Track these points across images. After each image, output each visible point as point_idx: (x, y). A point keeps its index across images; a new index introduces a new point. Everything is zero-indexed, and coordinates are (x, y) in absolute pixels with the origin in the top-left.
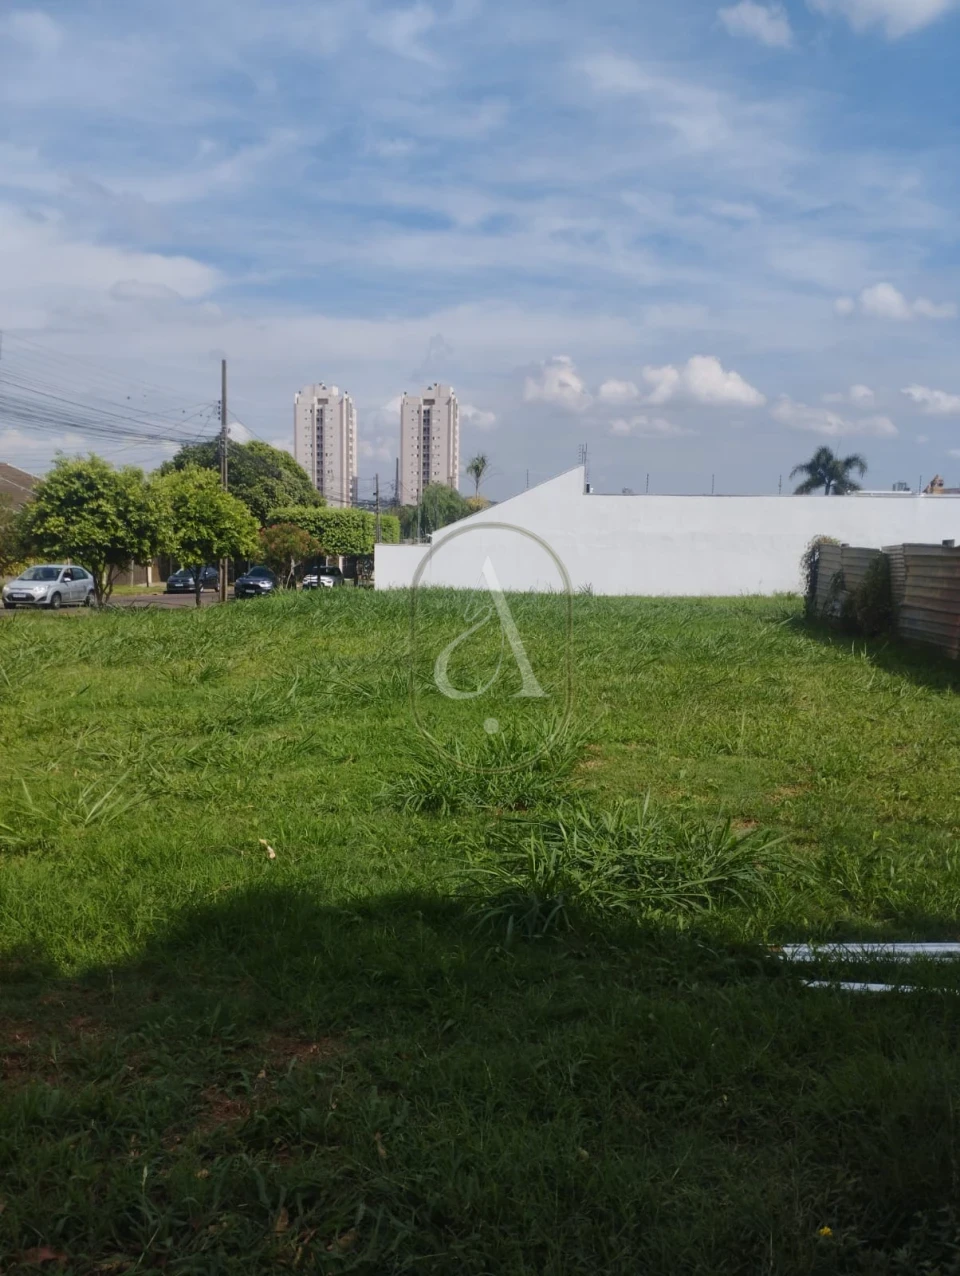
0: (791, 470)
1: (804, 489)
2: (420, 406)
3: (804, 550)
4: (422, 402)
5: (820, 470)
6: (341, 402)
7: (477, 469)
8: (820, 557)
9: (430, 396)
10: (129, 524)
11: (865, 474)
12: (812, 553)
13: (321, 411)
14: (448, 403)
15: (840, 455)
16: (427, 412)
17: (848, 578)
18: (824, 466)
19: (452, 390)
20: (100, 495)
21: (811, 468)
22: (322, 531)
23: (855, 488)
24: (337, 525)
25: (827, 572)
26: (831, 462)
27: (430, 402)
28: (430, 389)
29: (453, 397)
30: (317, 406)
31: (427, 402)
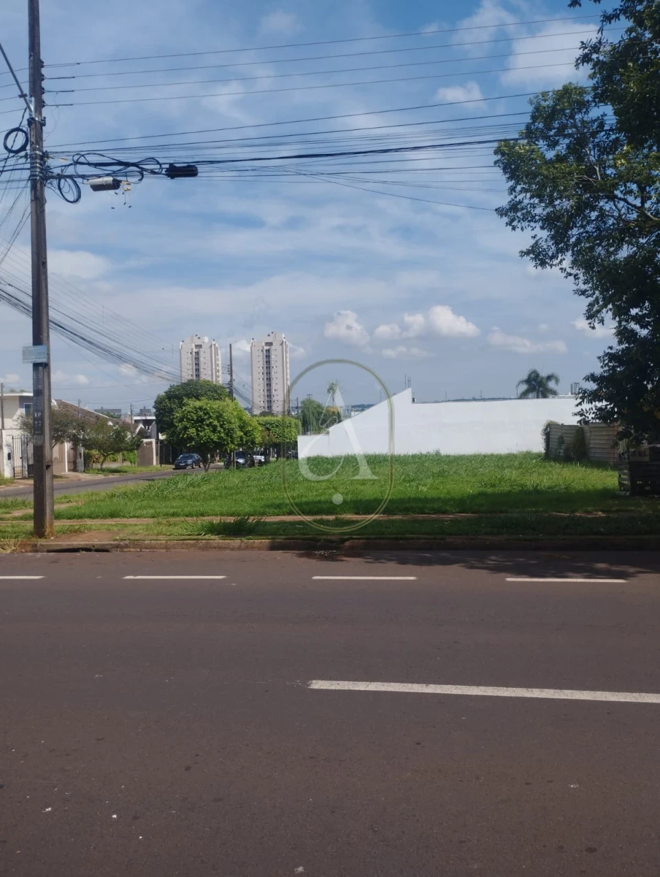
0: (517, 383)
1: (524, 396)
2: (263, 347)
3: (541, 428)
4: (264, 344)
5: (533, 383)
6: (211, 346)
8: (550, 431)
9: (269, 340)
10: (224, 429)
12: (546, 429)
13: (198, 353)
14: (282, 344)
15: (544, 373)
16: (268, 351)
17: (565, 438)
18: (535, 380)
19: (283, 336)
21: (528, 381)
22: (268, 429)
23: (554, 393)
24: (277, 426)
25: (554, 437)
26: (539, 378)
27: (270, 344)
28: (269, 335)
29: (284, 340)
30: (195, 350)
31: (267, 344)
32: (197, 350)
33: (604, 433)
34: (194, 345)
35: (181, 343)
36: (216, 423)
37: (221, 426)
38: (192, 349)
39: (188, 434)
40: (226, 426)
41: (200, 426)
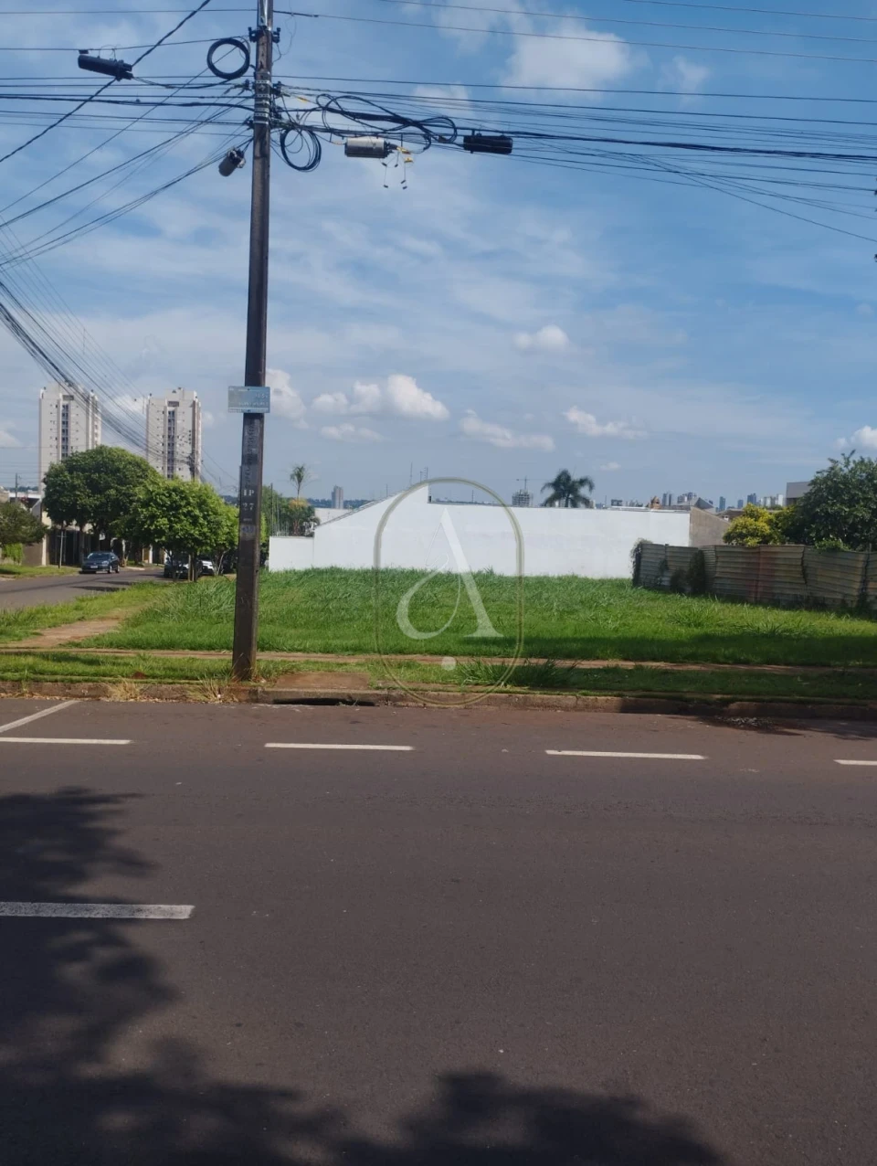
0: (542, 486)
1: (549, 503)
2: (165, 408)
4: (166, 404)
5: (562, 487)
7: (299, 476)
8: (642, 552)
9: (174, 398)
11: (593, 491)
12: (636, 550)
13: (66, 407)
14: (193, 406)
15: (576, 476)
16: (173, 414)
18: (564, 484)
19: (195, 394)
20: (188, 504)
21: (556, 484)
26: (571, 482)
27: (175, 404)
28: (174, 392)
29: (197, 401)
30: (63, 402)
31: (171, 403)
32: (66, 403)
33: (740, 560)
34: (61, 395)
35: (42, 391)
36: (197, 512)
37: (204, 517)
38: (58, 401)
39: (156, 526)
40: (212, 518)
41: (174, 516)
